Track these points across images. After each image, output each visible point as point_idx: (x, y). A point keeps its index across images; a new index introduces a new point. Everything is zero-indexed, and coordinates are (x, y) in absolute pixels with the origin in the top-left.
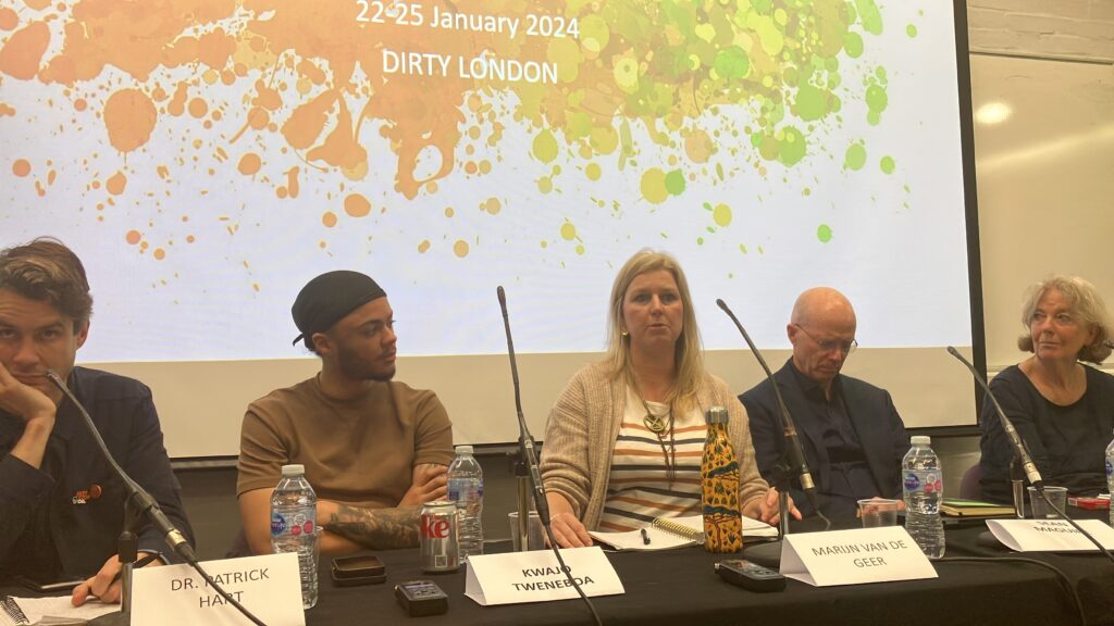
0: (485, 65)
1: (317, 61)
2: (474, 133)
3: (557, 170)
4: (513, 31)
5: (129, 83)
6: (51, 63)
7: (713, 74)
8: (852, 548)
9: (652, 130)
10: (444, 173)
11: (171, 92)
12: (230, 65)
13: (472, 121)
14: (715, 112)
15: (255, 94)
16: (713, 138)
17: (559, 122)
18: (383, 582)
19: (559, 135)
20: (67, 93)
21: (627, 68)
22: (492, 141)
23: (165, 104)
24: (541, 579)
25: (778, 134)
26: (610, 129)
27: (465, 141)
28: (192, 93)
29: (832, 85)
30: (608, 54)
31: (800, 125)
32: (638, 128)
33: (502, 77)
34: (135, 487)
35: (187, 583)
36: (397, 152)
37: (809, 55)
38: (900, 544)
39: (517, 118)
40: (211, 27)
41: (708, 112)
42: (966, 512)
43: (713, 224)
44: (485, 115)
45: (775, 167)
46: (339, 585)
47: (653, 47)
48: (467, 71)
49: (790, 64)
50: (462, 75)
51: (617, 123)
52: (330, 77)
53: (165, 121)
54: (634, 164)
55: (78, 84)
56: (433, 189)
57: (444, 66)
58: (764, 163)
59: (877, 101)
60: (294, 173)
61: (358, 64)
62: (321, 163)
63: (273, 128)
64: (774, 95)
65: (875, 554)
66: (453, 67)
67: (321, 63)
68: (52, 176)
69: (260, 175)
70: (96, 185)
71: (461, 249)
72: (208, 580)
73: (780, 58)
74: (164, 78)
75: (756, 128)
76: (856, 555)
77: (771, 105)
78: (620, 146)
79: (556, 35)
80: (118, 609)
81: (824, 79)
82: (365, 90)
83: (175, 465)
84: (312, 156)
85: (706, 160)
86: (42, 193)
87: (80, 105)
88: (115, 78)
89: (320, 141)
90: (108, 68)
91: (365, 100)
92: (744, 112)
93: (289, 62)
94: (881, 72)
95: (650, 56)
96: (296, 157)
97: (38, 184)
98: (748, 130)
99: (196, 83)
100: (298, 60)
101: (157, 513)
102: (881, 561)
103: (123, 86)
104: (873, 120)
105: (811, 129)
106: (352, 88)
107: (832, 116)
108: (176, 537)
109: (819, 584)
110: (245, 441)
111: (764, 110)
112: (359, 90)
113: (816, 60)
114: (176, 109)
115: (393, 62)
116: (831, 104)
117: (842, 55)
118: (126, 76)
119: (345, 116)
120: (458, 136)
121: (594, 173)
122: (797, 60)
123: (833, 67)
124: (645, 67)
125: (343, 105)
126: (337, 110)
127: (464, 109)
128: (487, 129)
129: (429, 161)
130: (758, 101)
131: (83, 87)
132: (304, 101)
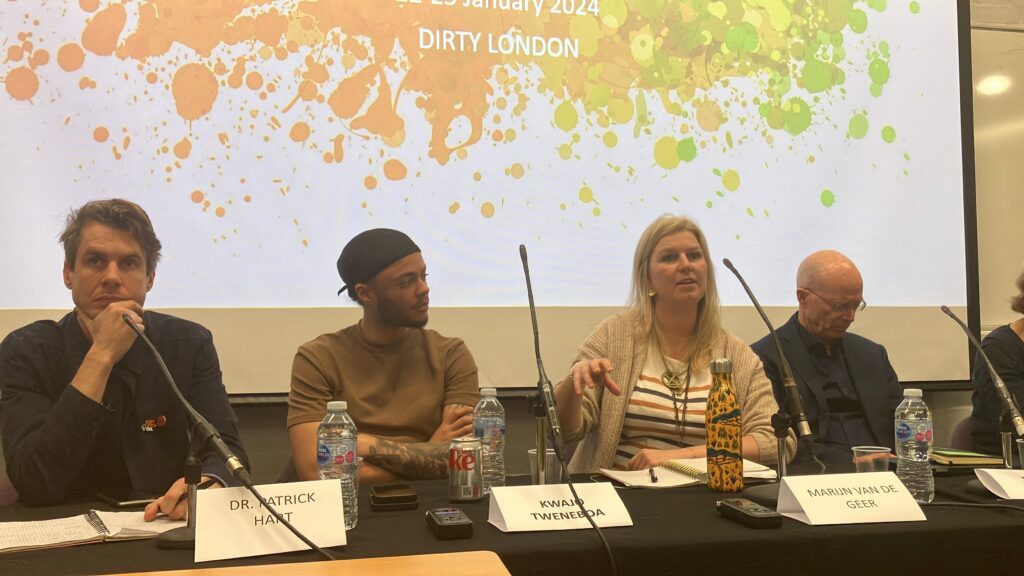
0: (512, 41)
1: (360, 39)
2: (501, 104)
3: (576, 138)
4: (538, 9)
5: (194, 58)
6: (128, 40)
7: (724, 49)
8: (845, 491)
9: (665, 99)
10: (473, 140)
11: (230, 66)
12: (283, 42)
13: (499, 93)
14: (726, 84)
15: (305, 69)
16: (723, 108)
17: (578, 94)
18: (415, 507)
19: (579, 105)
20: (140, 68)
21: (643, 44)
22: (517, 111)
23: (225, 77)
24: (556, 510)
25: (785, 105)
26: (627, 100)
27: (493, 111)
28: (249, 67)
29: (837, 59)
30: (625, 31)
31: (807, 96)
32: (653, 100)
33: (527, 52)
34: (199, 418)
35: (244, 504)
36: (432, 121)
37: (815, 31)
38: (890, 489)
39: (541, 89)
40: (266, 8)
41: (718, 84)
42: (956, 461)
43: (722, 189)
44: (511, 88)
45: (782, 136)
46: (375, 509)
47: (668, 23)
48: (495, 47)
49: (797, 39)
50: (491, 51)
51: (633, 94)
52: (371, 53)
53: (225, 93)
54: (648, 132)
55: (150, 59)
56: (463, 156)
57: (475, 43)
58: (771, 132)
59: (879, 74)
60: (338, 141)
61: (397, 41)
62: (364, 131)
63: (321, 99)
64: (782, 69)
65: (867, 497)
66: (483, 43)
67: (365, 41)
68: (127, 141)
69: (309, 141)
70: (165, 150)
71: (488, 210)
72: (262, 501)
73: (788, 33)
74: (225, 54)
75: (764, 100)
76: (848, 497)
77: (778, 78)
78: (635, 116)
79: (578, 12)
80: (185, 524)
81: (830, 52)
82: (403, 65)
83: (231, 401)
84: (355, 126)
85: (717, 129)
86: (118, 157)
87: (152, 78)
88: (182, 54)
89: (362, 112)
90: (176, 45)
91: (403, 73)
92: (753, 84)
93: (336, 39)
94: (884, 46)
95: (665, 32)
96: (340, 126)
97: (115, 149)
98: (756, 101)
99: (252, 58)
100: (343, 37)
101: (219, 441)
102: (872, 503)
103: (188, 62)
104: (876, 92)
105: (816, 100)
106: (391, 63)
107: (836, 89)
108: (234, 463)
109: (814, 523)
110: (295, 380)
111: (772, 82)
112: (397, 65)
113: (821, 34)
114: (235, 82)
115: (429, 39)
116: (836, 77)
117: (846, 31)
118: (191, 52)
119: (385, 89)
120: (487, 106)
121: (610, 140)
122: (804, 35)
123: (838, 42)
124: (660, 41)
125: (383, 78)
126: (378, 84)
127: (492, 82)
128: (513, 100)
129: (460, 129)
130: (767, 74)
131: (154, 62)
132: (349, 74)
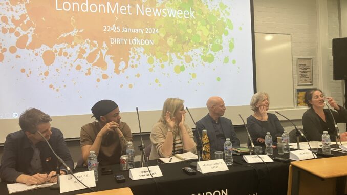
0: (136, 41)
1: (94, 42)
2: (133, 58)
3: (154, 66)
4: (142, 32)
5: (48, 48)
6: (29, 44)
7: (191, 41)
9: (176, 55)
10: (126, 68)
11: (59, 50)
12: (73, 43)
13: (133, 55)
14: (192, 51)
15: (79, 50)
16: (191, 57)
17: (154, 54)
19: (154, 58)
20: (33, 52)
21: (170, 41)
22: (138, 59)
23: (57, 53)
24: (145, 174)
25: (207, 56)
26: (167, 56)
27: (131, 60)
28: (64, 51)
29: (221, 43)
30: (166, 38)
31: (213, 53)
32: (173, 56)
33: (140, 44)
35: (71, 178)
36: (114, 63)
37: (215, 36)
39: (144, 54)
40: (68, 34)
41: (190, 51)
43: (191, 78)
44: (136, 53)
45: (207, 64)
47: (177, 35)
48: (131, 43)
49: (210, 38)
51: (168, 54)
52: (97, 45)
53: (57, 57)
54: (172, 64)
55: (36, 49)
56: (123, 72)
57: (126, 42)
58: (204, 63)
59: (232, 46)
60: (89, 69)
61: (104, 42)
62: (96, 67)
63: (84, 58)
64: (206, 46)
66: (128, 42)
67: (96, 42)
68: (30, 72)
69: (81, 70)
70: (41, 74)
71: (131, 86)
72: (75, 177)
73: (208, 37)
74: (57, 47)
75: (202, 54)
77: (206, 48)
78: (169, 60)
79: (153, 33)
81: (219, 41)
82: (106, 48)
84: (94, 65)
85: (190, 62)
86: (28, 76)
87: (37, 55)
88: (45, 47)
89: (95, 61)
90: (43, 45)
91: (106, 51)
92: (199, 51)
93: (87, 42)
94: (233, 39)
95: (176, 38)
96: (90, 65)
97: (27, 74)
98: (200, 55)
99: (64, 48)
100: (89, 41)
102: (217, 167)
104: (231, 51)
105: (215, 54)
106: (103, 48)
107: (221, 50)
109: (203, 172)
111: (204, 50)
113: (217, 37)
114: (60, 55)
115: (113, 41)
116: (220, 47)
117: (223, 35)
119: (101, 55)
120: (129, 59)
121: (163, 66)
122: (212, 37)
123: (221, 38)
124: (175, 40)
125: (101, 52)
126: (99, 53)
127: (131, 52)
128: (136, 57)
129: (122, 65)
130: (202, 48)
132: (91, 51)
